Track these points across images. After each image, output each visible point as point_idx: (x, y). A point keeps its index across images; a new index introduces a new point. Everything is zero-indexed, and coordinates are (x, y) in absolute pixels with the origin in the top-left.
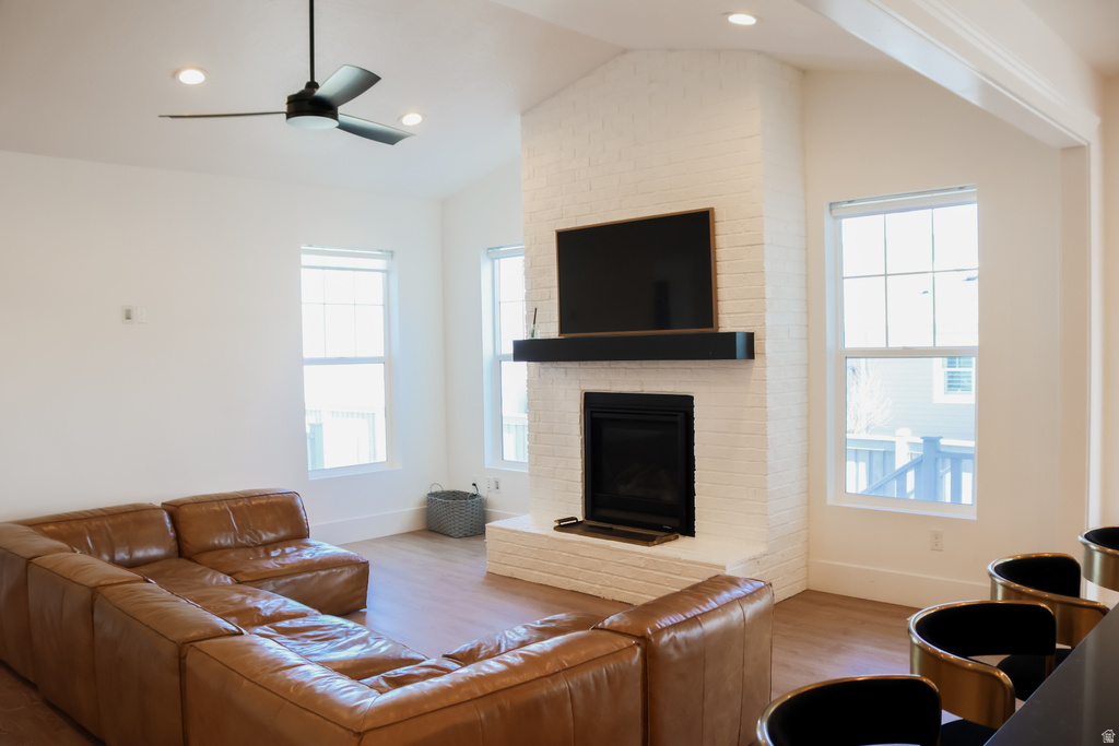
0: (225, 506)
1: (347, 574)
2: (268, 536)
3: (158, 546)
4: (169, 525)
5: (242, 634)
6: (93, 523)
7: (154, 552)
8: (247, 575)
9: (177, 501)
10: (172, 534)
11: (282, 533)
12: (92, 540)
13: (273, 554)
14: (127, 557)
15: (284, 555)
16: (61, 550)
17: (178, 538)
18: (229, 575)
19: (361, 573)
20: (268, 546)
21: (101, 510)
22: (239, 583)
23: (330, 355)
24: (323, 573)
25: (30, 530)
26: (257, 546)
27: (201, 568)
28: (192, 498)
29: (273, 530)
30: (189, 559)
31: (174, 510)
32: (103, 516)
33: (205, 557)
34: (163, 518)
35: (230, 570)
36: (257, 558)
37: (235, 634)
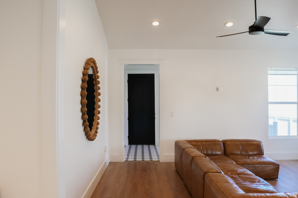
0: (239, 143)
1: (271, 167)
2: (251, 153)
3: (219, 151)
4: (222, 146)
5: (221, 173)
6: (203, 143)
7: (219, 153)
8: (240, 162)
9: (226, 140)
10: (223, 148)
11: (255, 153)
12: (202, 148)
13: (251, 158)
14: (211, 153)
15: (254, 158)
16: (191, 148)
17: (225, 150)
18: (236, 161)
19: (276, 168)
20: (250, 156)
21: (206, 140)
22: (238, 164)
23: (278, 101)
24: (263, 165)
25: (187, 142)
26: (247, 155)
27: (229, 158)
28: (230, 139)
29: (252, 151)
30: (227, 156)
31: (225, 142)
32: (206, 141)
33: (231, 156)
34: (221, 144)
35: (236, 160)
36: (245, 158)
37: (219, 173)
